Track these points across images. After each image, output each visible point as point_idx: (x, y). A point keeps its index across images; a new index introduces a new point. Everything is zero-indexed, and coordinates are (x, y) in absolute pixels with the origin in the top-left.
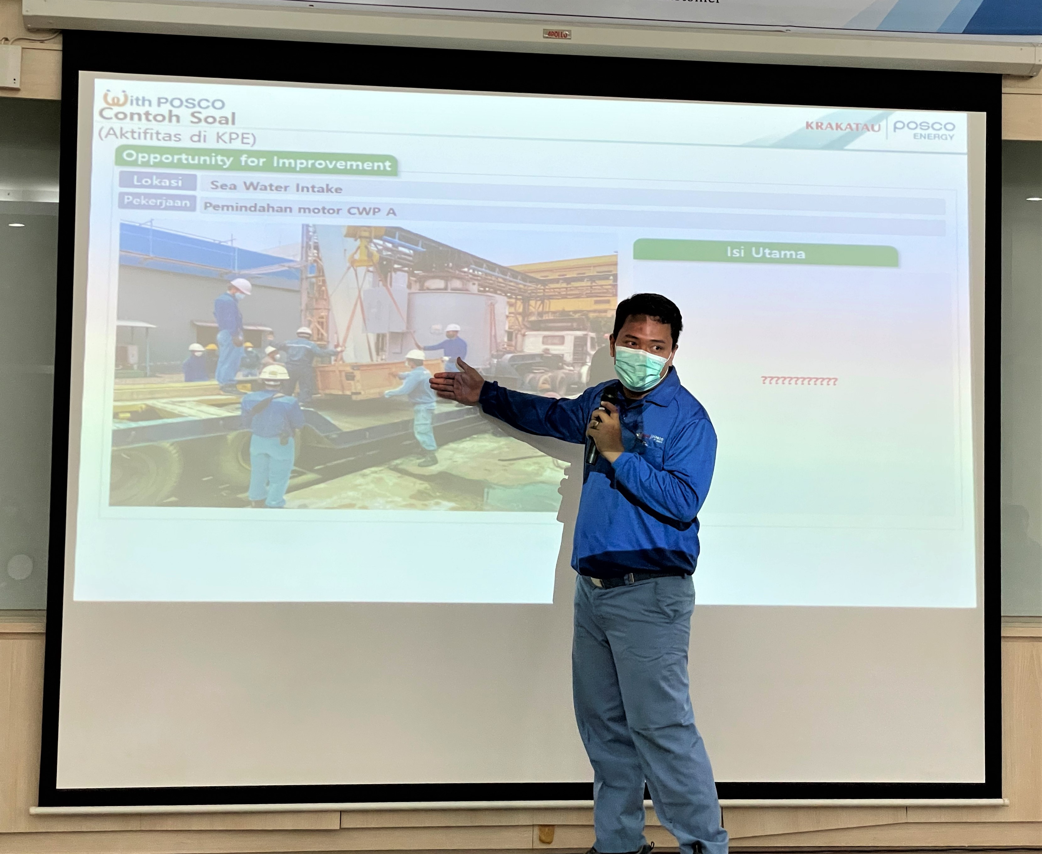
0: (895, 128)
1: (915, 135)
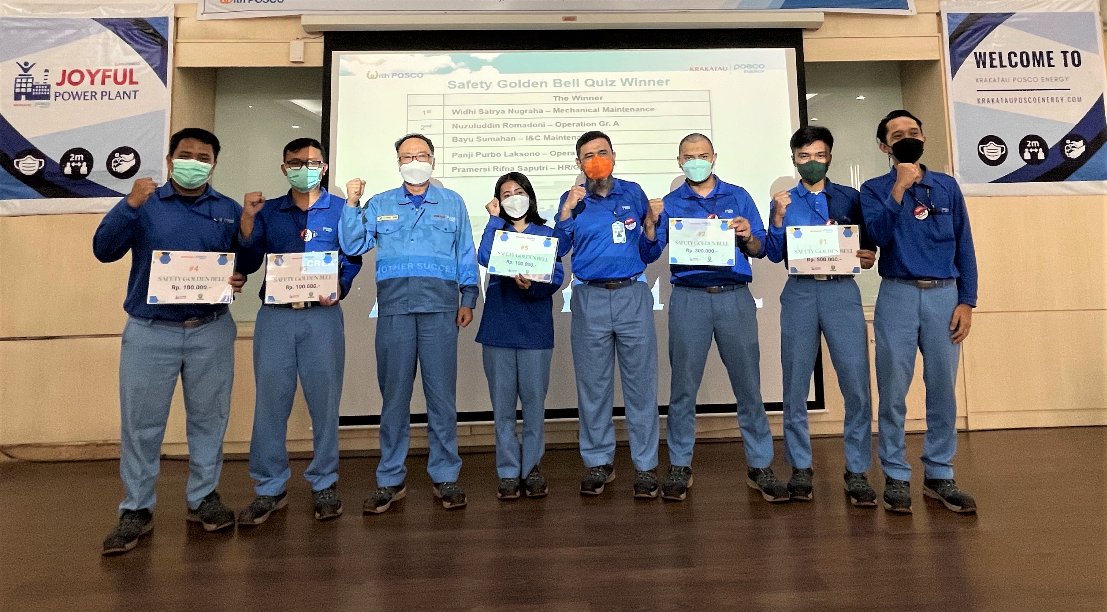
0: (735, 69)
1: (745, 72)
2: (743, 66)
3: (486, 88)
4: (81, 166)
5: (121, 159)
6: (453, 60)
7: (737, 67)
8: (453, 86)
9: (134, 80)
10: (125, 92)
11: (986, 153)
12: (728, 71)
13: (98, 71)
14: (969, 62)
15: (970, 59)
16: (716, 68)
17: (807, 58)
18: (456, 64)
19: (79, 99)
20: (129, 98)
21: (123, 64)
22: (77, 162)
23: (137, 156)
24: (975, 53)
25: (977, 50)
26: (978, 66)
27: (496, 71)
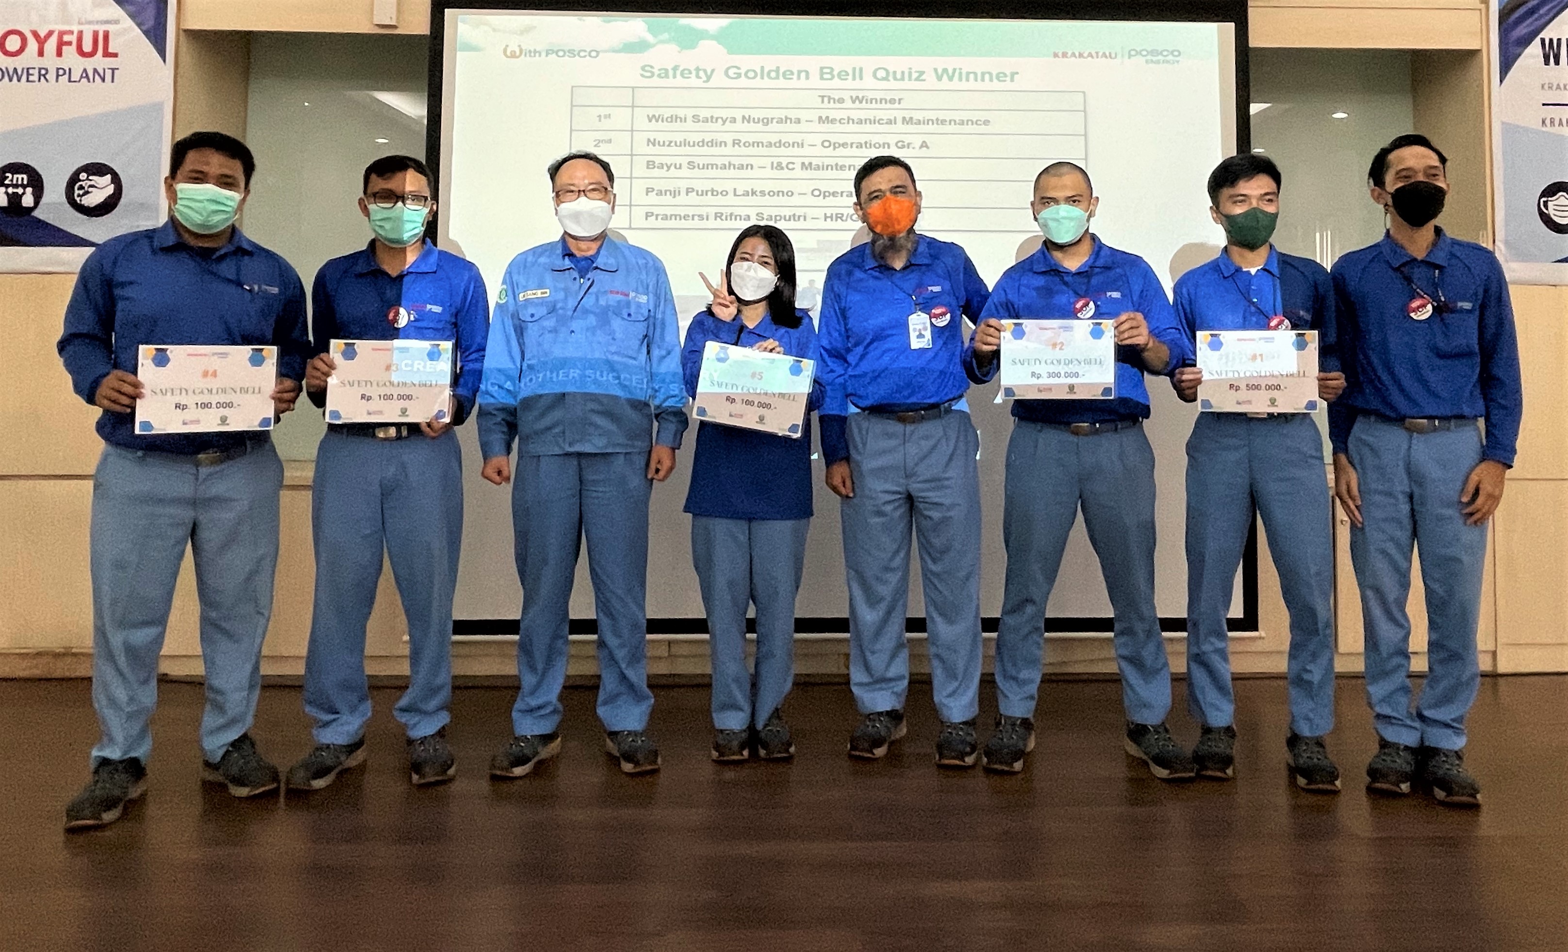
2: (1144, 53)
3: (705, 78)
4: (24, 193)
5: (90, 183)
6: (650, 30)
7: (1133, 53)
8: (649, 74)
9: (111, 50)
10: (95, 71)
11: (1551, 212)
12: (1118, 60)
13: (50, 34)
14: (1532, 56)
15: (1534, 50)
16: (1097, 53)
17: (1255, 41)
18: (655, 36)
19: (19, 80)
20: (103, 80)
21: (90, 23)
22: (16, 186)
23: (116, 180)
24: (1543, 40)
25: (1546, 34)
26: (1547, 62)
27: (722, 50)
